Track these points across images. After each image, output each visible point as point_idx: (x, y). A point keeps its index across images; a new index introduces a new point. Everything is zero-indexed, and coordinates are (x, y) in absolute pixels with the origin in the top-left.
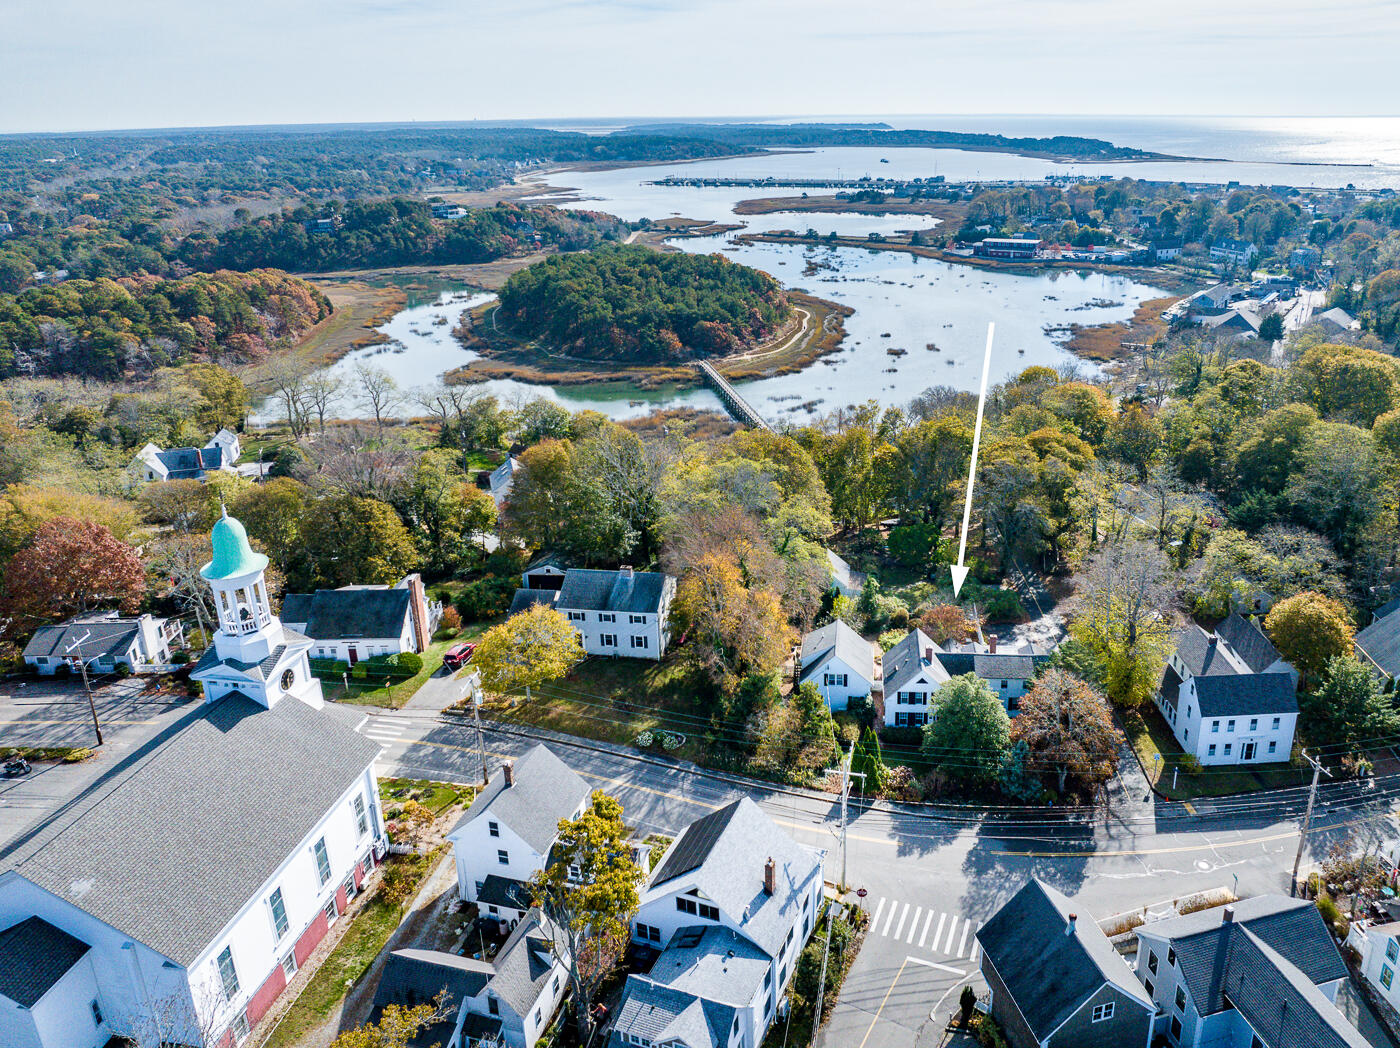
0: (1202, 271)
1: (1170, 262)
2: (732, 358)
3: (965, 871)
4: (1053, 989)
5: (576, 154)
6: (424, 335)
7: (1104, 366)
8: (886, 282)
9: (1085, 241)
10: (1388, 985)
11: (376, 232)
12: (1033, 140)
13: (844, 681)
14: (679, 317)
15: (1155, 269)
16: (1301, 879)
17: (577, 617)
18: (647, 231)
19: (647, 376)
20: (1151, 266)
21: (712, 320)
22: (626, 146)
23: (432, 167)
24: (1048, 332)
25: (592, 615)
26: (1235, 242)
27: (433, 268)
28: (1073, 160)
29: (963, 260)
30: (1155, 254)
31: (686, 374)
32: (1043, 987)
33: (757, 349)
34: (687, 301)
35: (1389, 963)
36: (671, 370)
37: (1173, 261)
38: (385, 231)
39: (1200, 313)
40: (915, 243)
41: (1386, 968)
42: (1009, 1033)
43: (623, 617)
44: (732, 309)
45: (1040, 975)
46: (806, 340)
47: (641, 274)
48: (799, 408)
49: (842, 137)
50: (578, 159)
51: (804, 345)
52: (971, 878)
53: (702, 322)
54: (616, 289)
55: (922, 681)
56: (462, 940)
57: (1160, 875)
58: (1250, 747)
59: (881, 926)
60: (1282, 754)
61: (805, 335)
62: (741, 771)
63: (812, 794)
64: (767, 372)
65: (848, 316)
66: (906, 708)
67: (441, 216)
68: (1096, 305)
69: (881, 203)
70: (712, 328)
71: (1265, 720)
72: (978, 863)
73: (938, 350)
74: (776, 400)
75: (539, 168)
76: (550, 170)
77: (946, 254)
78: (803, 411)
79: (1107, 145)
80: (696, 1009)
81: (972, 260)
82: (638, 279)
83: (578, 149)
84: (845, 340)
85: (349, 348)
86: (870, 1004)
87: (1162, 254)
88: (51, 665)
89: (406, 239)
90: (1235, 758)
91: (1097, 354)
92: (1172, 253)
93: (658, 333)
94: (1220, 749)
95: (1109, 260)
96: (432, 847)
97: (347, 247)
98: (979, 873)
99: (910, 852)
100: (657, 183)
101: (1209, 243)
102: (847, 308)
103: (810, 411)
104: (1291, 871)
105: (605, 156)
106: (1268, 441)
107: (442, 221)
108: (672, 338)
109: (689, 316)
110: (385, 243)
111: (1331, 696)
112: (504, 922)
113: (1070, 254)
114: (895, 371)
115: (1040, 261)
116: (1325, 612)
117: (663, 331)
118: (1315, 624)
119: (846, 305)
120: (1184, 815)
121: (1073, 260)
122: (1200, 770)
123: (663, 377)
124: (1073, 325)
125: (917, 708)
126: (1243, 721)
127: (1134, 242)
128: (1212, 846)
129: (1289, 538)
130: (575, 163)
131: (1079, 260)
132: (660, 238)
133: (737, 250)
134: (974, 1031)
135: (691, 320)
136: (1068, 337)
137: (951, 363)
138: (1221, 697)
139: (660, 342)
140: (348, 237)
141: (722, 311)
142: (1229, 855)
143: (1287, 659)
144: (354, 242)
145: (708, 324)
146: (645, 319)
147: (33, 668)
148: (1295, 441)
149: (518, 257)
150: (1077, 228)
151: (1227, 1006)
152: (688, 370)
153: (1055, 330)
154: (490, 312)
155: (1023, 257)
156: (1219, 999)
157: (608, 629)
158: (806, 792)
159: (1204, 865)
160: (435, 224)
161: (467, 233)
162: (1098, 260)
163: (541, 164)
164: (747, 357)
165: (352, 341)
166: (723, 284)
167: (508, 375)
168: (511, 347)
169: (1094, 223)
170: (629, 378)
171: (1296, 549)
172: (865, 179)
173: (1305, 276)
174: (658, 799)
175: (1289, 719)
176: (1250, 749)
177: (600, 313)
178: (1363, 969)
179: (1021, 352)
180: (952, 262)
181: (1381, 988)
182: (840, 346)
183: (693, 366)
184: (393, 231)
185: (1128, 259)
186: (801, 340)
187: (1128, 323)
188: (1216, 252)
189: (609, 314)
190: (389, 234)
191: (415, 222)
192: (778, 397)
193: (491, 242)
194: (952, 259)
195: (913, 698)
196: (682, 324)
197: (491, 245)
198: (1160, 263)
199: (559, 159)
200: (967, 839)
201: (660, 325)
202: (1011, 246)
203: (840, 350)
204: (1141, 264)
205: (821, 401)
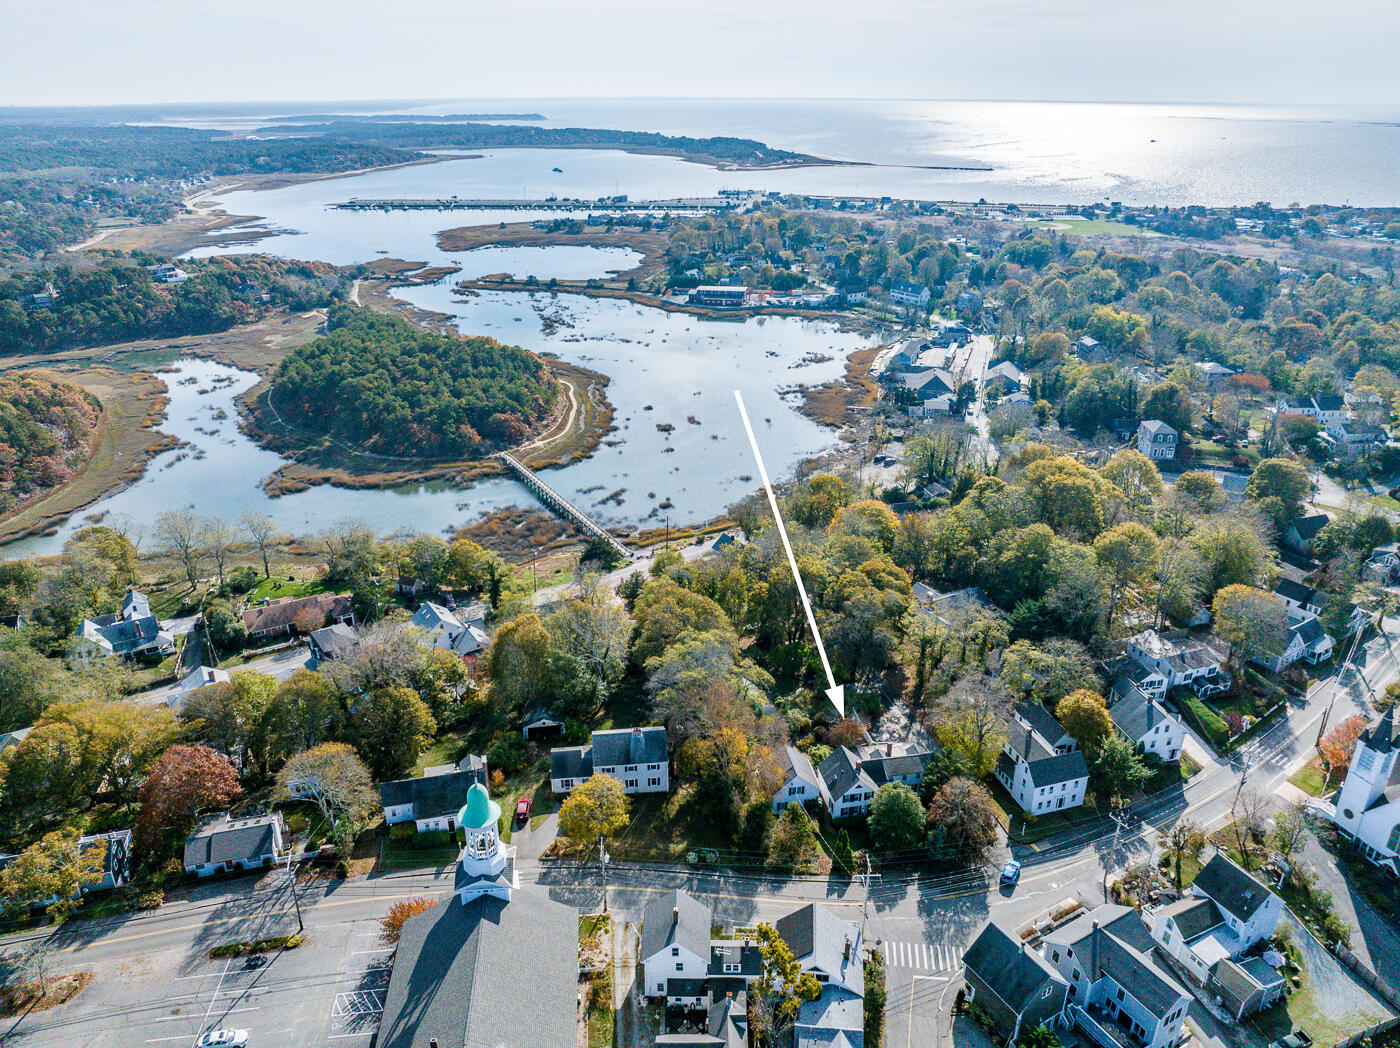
0: (888, 316)
1: (857, 305)
2: (526, 446)
3: (920, 915)
4: (1019, 985)
5: (237, 166)
6: (212, 433)
7: (838, 433)
8: (623, 341)
9: (785, 285)
10: (1168, 942)
11: (101, 306)
12: (692, 141)
13: (802, 790)
14: (472, 410)
15: (847, 313)
16: (1109, 884)
17: (608, 770)
18: (366, 279)
19: (459, 472)
20: (844, 309)
21: (503, 412)
22: (290, 156)
23: (93, 194)
24: (783, 395)
25: (620, 768)
26: (911, 285)
27: (172, 342)
28: (735, 166)
29: (680, 309)
30: (845, 298)
31: (494, 468)
32: (1012, 985)
33: (545, 434)
34: (474, 391)
35: (1168, 930)
36: (477, 464)
37: (862, 304)
38: (109, 302)
39: (901, 371)
40: (629, 287)
41: (1166, 933)
42: (989, 1010)
43: (642, 767)
44: (517, 397)
45: (1010, 977)
46: (582, 417)
47: (422, 363)
48: (607, 499)
49: (505, 137)
50: (241, 172)
51: (582, 426)
52: (926, 919)
53: (498, 415)
54: (406, 385)
55: (859, 787)
56: (663, 1021)
57: (1033, 896)
58: (1061, 800)
59: (892, 959)
60: (1079, 802)
61: (579, 412)
62: (761, 871)
63: (813, 878)
64: (564, 460)
65: (606, 386)
66: (848, 805)
67: (159, 280)
68: (811, 361)
69: (578, 232)
70: (506, 421)
71: (1070, 783)
72: (926, 908)
73: (699, 423)
74: (585, 492)
75: (205, 188)
76: (218, 190)
77: (665, 302)
78: (612, 503)
79: (761, 146)
80: (841, 1037)
81: (690, 309)
82: (421, 371)
83: (239, 161)
84: (615, 415)
85: (145, 457)
86: (904, 1007)
87: (852, 298)
88: (209, 869)
89: (137, 311)
90: (1053, 808)
91: (831, 420)
92: (859, 297)
93: (458, 428)
94: (1045, 804)
95: (807, 306)
96: (604, 965)
97: (74, 324)
98: (929, 915)
99: (884, 909)
100: (342, 207)
101: (887, 287)
102: (603, 377)
103: (619, 503)
104: (1102, 880)
105: (268, 169)
106: (1025, 555)
107: (163, 286)
108: (468, 430)
109: (482, 409)
110: (114, 317)
111: (1105, 761)
112: (686, 1006)
113: (774, 300)
114: (672, 450)
115: (748, 309)
116: (1095, 704)
117: (463, 427)
118: (1091, 714)
119: (600, 372)
120: (1034, 854)
121: (778, 307)
122: (1035, 820)
123: (474, 472)
124: (800, 386)
125: (856, 804)
126: (1058, 786)
127: (823, 282)
128: (1055, 871)
129: (1058, 644)
130: (238, 176)
131: (782, 306)
132: (383, 288)
133: (466, 302)
134: (967, 1012)
135: (486, 413)
136: (800, 401)
137: (715, 438)
138: (1045, 773)
139: (460, 436)
140: (72, 313)
141: (510, 401)
142: (1067, 876)
143: (1072, 736)
144: (81, 318)
145: (502, 417)
146: (443, 414)
147: (194, 874)
148: (1044, 556)
149: (252, 322)
150: (774, 271)
151: (1103, 975)
152: (491, 462)
153: (788, 393)
154: (262, 399)
155: (733, 304)
156: (1099, 971)
157: (631, 776)
158: (809, 878)
159: (1054, 885)
160: (157, 289)
161: (197, 301)
162: (798, 306)
163: (206, 183)
164: (539, 444)
165: (145, 446)
166: (500, 369)
167: (327, 480)
168: (307, 444)
169: (787, 265)
170: (443, 475)
171: (1062, 652)
172: (552, 200)
173: (973, 320)
174: (716, 900)
175: (1083, 781)
176: (1061, 802)
177: (400, 413)
178: (1152, 934)
179: (768, 421)
180: (669, 311)
181: (1163, 944)
182: (614, 424)
183: (496, 458)
184: (118, 302)
185: (824, 303)
186: (577, 418)
187: (844, 380)
188: (895, 294)
189: (408, 412)
190: (116, 307)
191: (139, 291)
192: (585, 488)
193: (225, 310)
194: (671, 308)
195: (853, 798)
196: (478, 417)
197: (225, 313)
198: (850, 306)
199: (219, 173)
200: (913, 893)
201: (458, 421)
202: (722, 294)
203: (615, 429)
204: (834, 308)
205: (623, 491)
